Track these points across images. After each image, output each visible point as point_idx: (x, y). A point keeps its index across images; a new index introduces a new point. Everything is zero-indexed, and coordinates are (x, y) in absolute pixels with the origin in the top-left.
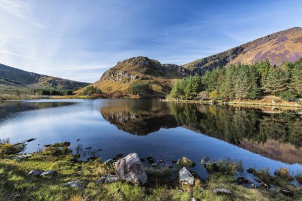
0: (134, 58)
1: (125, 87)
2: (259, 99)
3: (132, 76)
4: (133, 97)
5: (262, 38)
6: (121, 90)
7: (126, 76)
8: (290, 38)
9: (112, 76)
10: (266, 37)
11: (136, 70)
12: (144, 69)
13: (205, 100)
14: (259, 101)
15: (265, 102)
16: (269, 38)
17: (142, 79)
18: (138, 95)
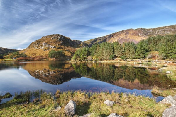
0: (54, 35)
1: (46, 53)
2: (114, 59)
3: (51, 46)
4: (51, 59)
5: (120, 32)
6: (42, 55)
7: (47, 46)
8: (130, 33)
9: (37, 45)
10: (122, 31)
11: (54, 42)
12: (61, 42)
13: (91, 60)
14: (114, 60)
15: (116, 61)
16: (123, 32)
17: (58, 48)
18: (54, 58)
